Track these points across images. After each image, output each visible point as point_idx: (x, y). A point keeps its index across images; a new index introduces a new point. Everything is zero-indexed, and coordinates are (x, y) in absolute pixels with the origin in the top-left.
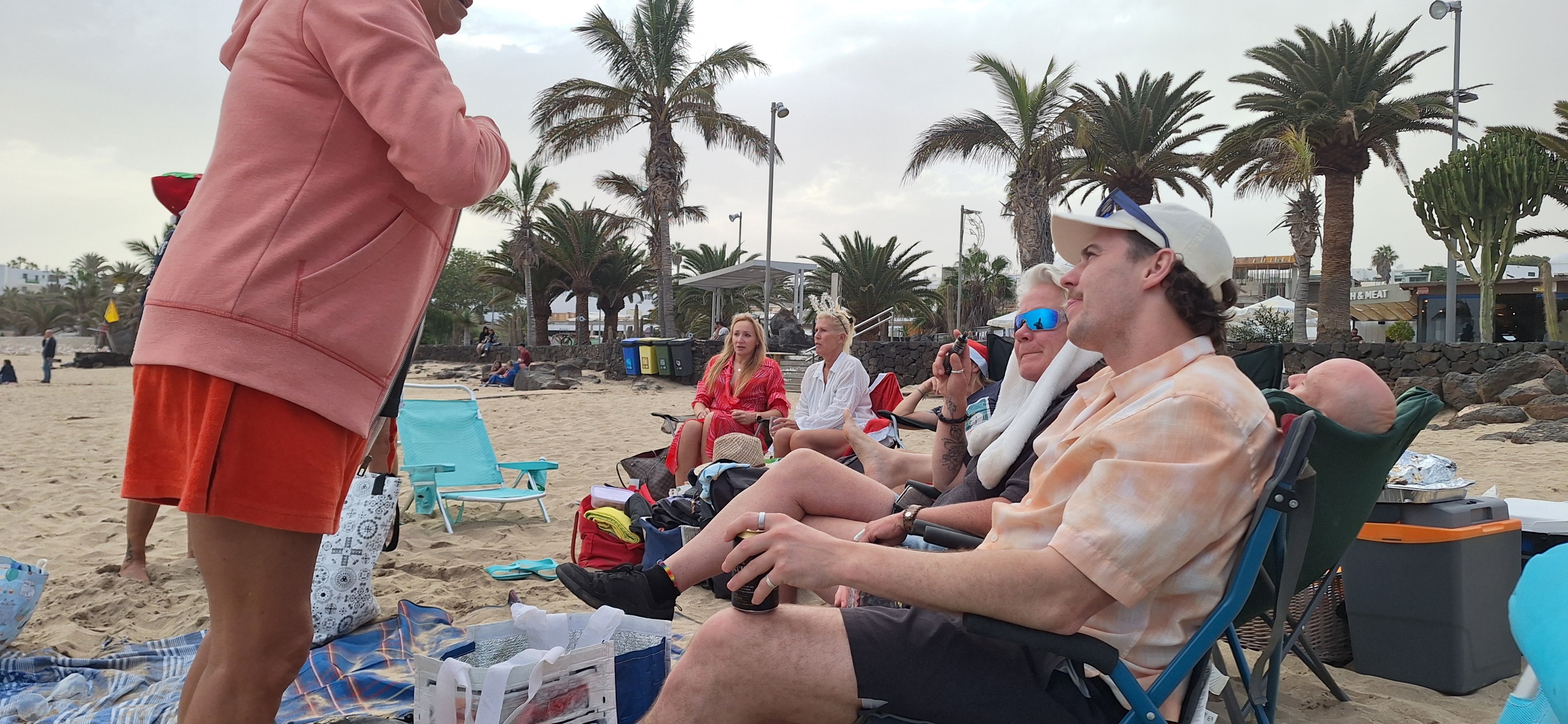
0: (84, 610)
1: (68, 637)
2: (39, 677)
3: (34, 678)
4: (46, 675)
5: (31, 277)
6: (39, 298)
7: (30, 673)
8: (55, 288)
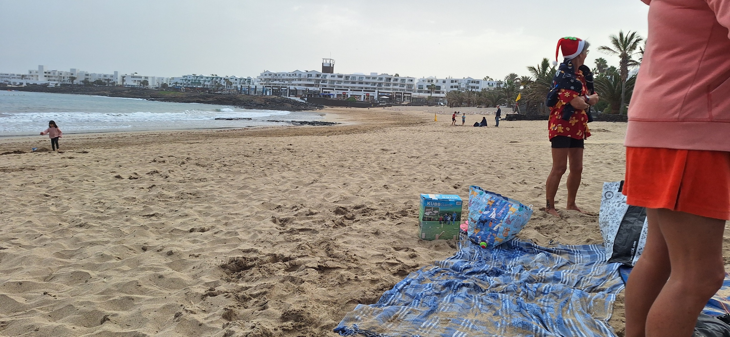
0: (539, 225)
1: (535, 236)
2: (528, 251)
3: (526, 251)
4: (530, 251)
5: (491, 84)
6: (493, 92)
7: (525, 248)
8: (499, 88)
